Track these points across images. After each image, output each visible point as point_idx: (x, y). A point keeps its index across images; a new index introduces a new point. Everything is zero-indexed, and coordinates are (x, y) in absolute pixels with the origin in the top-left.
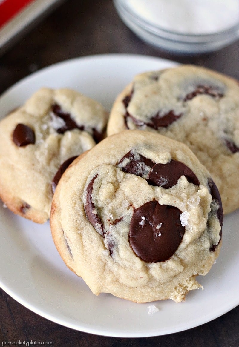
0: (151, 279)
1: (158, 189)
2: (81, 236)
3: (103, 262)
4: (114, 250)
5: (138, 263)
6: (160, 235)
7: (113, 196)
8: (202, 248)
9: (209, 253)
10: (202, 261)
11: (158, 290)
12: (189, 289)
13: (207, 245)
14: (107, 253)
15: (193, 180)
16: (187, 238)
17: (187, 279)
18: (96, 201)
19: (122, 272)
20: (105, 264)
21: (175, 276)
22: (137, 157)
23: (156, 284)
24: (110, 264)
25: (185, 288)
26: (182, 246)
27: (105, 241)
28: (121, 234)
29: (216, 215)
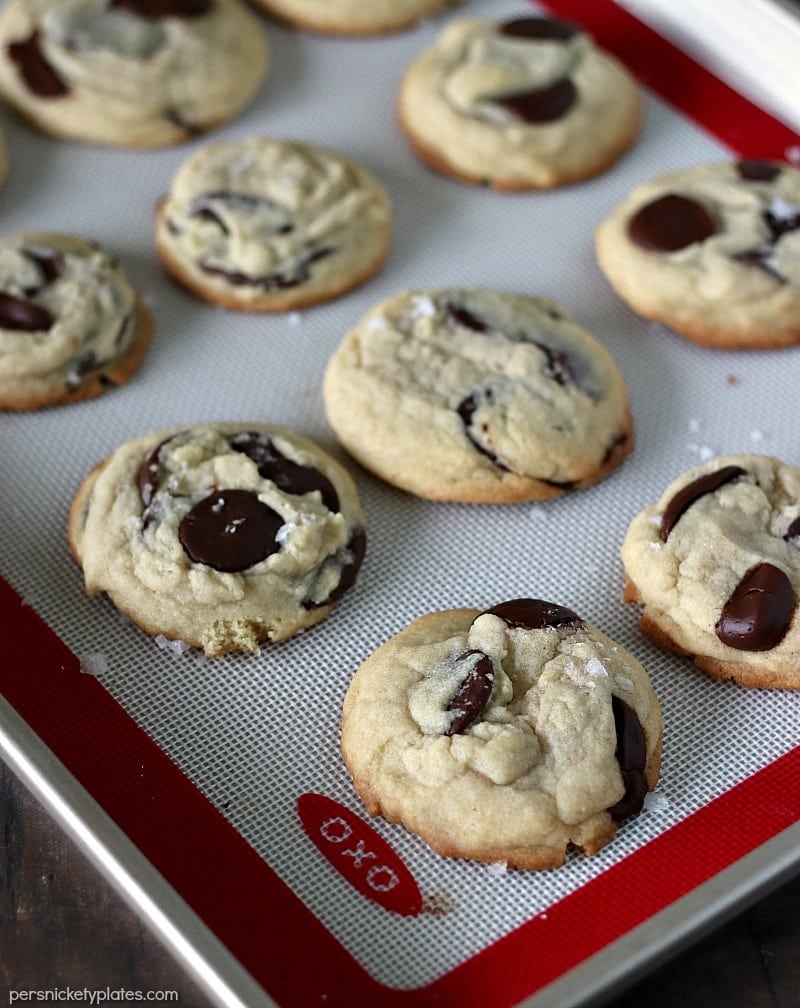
0: (183, 583)
1: (268, 483)
2: (114, 498)
3: (125, 535)
4: (151, 526)
5: (176, 551)
6: (233, 530)
7: (194, 463)
8: (289, 590)
9: (298, 604)
10: (280, 609)
11: (186, 610)
12: (236, 640)
13: (300, 591)
14: (138, 524)
15: (332, 502)
16: (273, 560)
17: (241, 619)
18: (166, 458)
19: (145, 557)
20: (127, 541)
21: (224, 602)
22: (263, 441)
23: (189, 598)
24: (134, 542)
25: (231, 634)
26: (260, 567)
27: (147, 511)
28: (175, 509)
29: (339, 568)
